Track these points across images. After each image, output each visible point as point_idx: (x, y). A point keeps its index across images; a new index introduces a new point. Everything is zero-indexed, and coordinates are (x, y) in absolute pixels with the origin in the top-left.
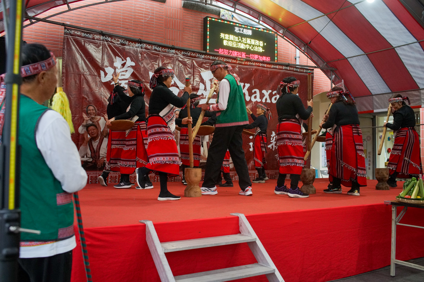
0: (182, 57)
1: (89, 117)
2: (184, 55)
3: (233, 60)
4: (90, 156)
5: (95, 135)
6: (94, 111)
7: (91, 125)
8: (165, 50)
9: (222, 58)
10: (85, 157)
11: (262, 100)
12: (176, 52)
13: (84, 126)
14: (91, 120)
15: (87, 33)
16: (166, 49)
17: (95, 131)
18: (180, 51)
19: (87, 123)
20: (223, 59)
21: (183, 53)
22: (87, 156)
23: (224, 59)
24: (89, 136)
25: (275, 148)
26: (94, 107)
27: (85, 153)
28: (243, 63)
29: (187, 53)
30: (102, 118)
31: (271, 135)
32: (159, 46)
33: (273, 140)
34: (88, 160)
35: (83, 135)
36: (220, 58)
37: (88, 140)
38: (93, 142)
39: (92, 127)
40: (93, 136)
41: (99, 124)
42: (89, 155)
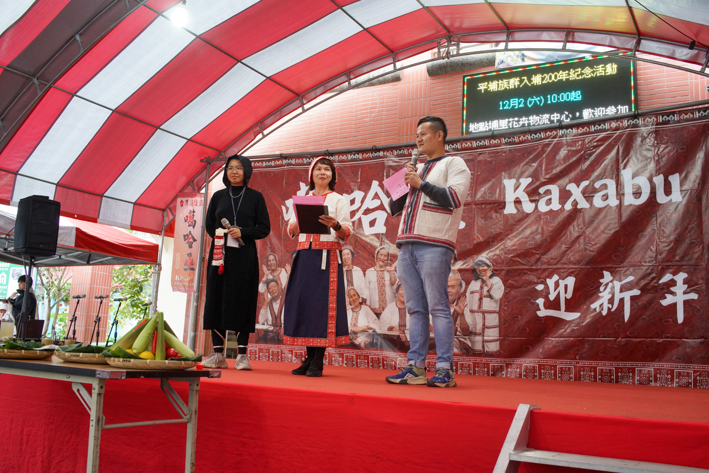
0: (396, 159)
1: (269, 270)
2: (398, 156)
3: (492, 140)
4: (270, 323)
5: (276, 294)
6: (275, 262)
7: (272, 281)
8: (367, 156)
9: (466, 142)
10: (266, 323)
11: (563, 206)
12: (385, 154)
13: (264, 283)
14: (271, 274)
15: (269, 161)
16: (368, 154)
17: (276, 288)
18: (390, 152)
19: (267, 278)
20: (469, 143)
21: (395, 153)
22: (267, 323)
23: (471, 143)
24: (269, 296)
25: (609, 309)
26: (275, 256)
27: (266, 318)
28: (516, 140)
29: (402, 150)
30: (283, 269)
31: (601, 281)
32: (358, 152)
33: (605, 289)
34: (269, 329)
35: (263, 294)
36: (464, 144)
37: (269, 300)
38: (274, 304)
39: (273, 284)
40: (274, 295)
41: (279, 279)
42: (270, 321)
